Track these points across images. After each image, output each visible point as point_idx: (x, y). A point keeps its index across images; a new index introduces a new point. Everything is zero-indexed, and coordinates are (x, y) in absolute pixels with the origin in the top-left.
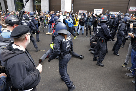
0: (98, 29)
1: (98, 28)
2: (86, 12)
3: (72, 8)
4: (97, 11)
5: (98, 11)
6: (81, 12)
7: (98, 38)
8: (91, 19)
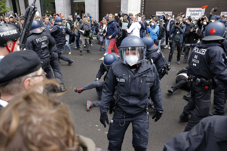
0: (196, 57)
1: (197, 54)
2: (170, 13)
3: (142, 6)
4: (193, 13)
5: (195, 12)
6: (159, 14)
7: (195, 79)
8: (182, 28)
